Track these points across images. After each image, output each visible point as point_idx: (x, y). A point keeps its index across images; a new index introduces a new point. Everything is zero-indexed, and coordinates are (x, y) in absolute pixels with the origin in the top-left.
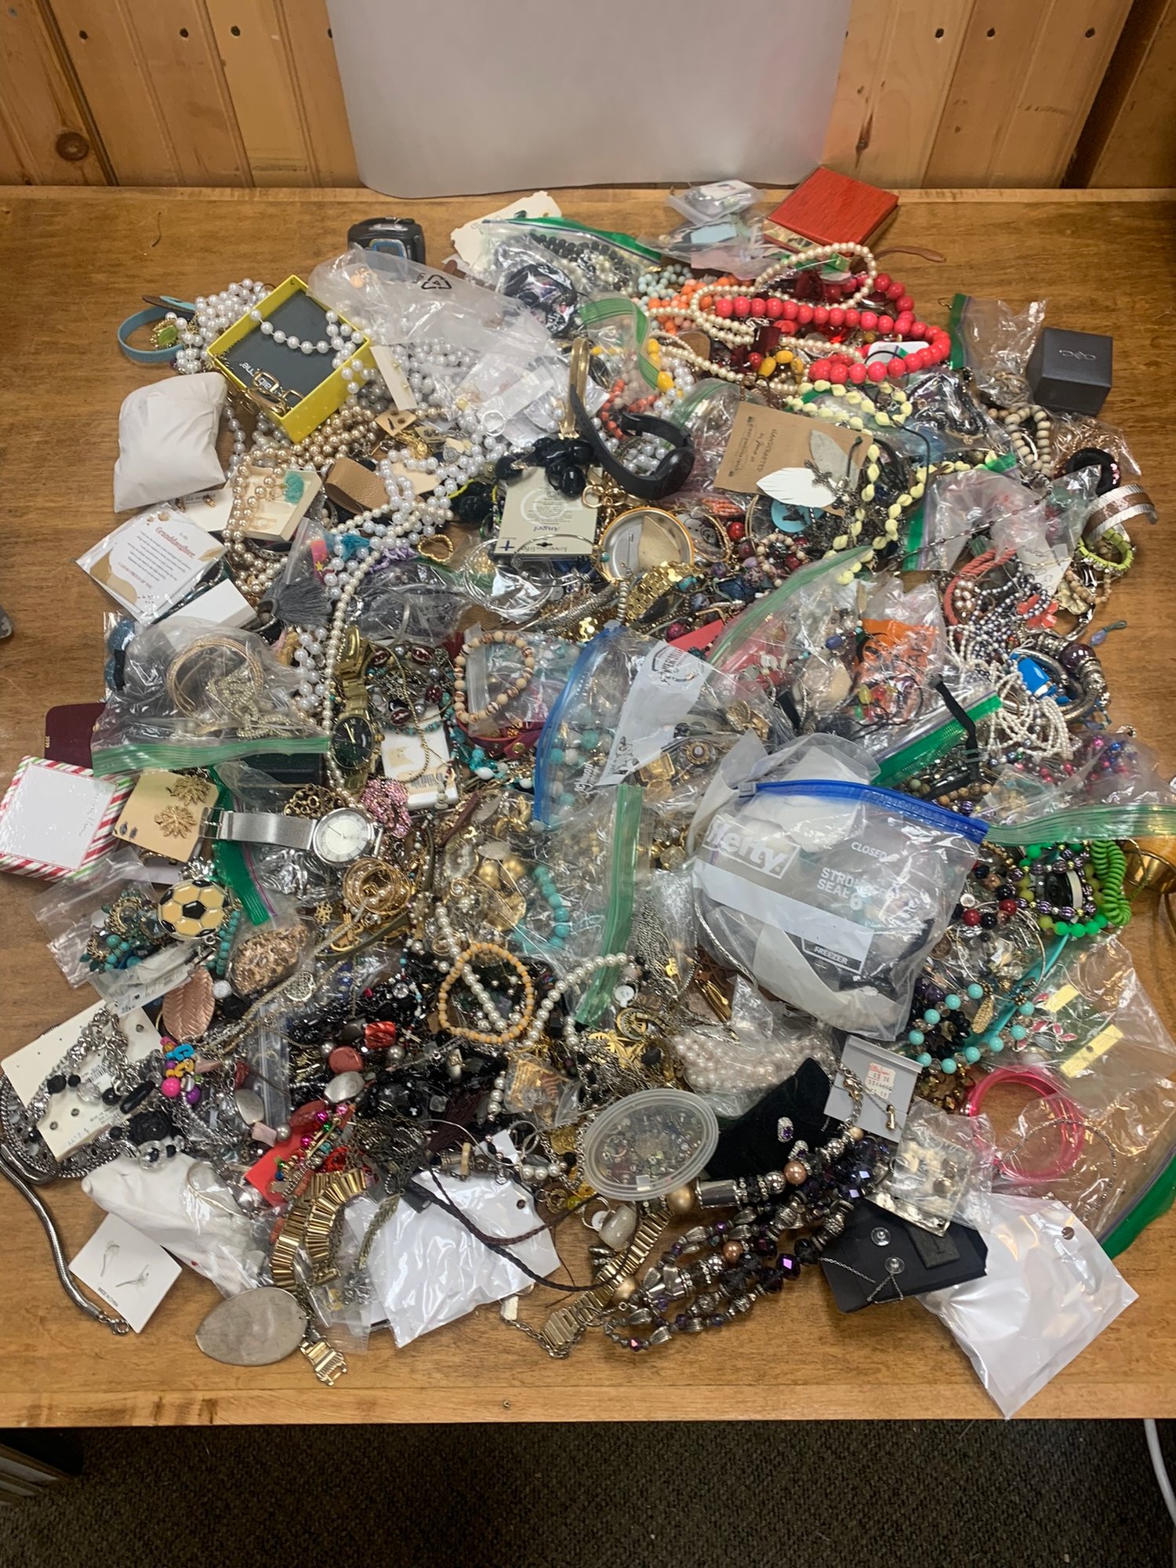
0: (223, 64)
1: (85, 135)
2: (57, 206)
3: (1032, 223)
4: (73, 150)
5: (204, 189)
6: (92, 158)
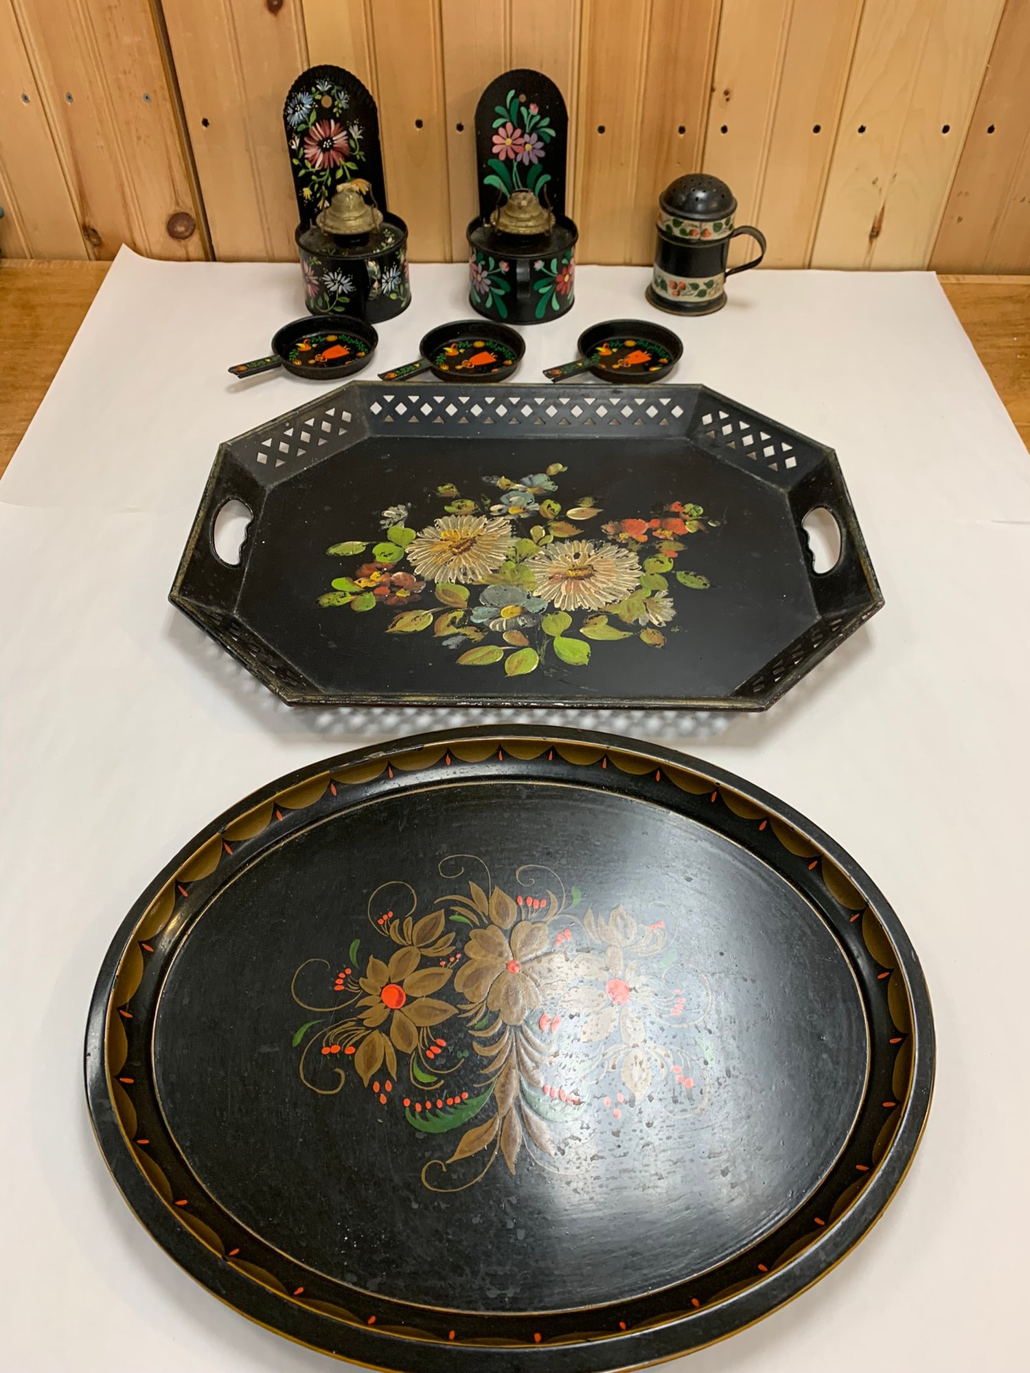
1: (193, 215)
4: (181, 229)
6: (196, 238)
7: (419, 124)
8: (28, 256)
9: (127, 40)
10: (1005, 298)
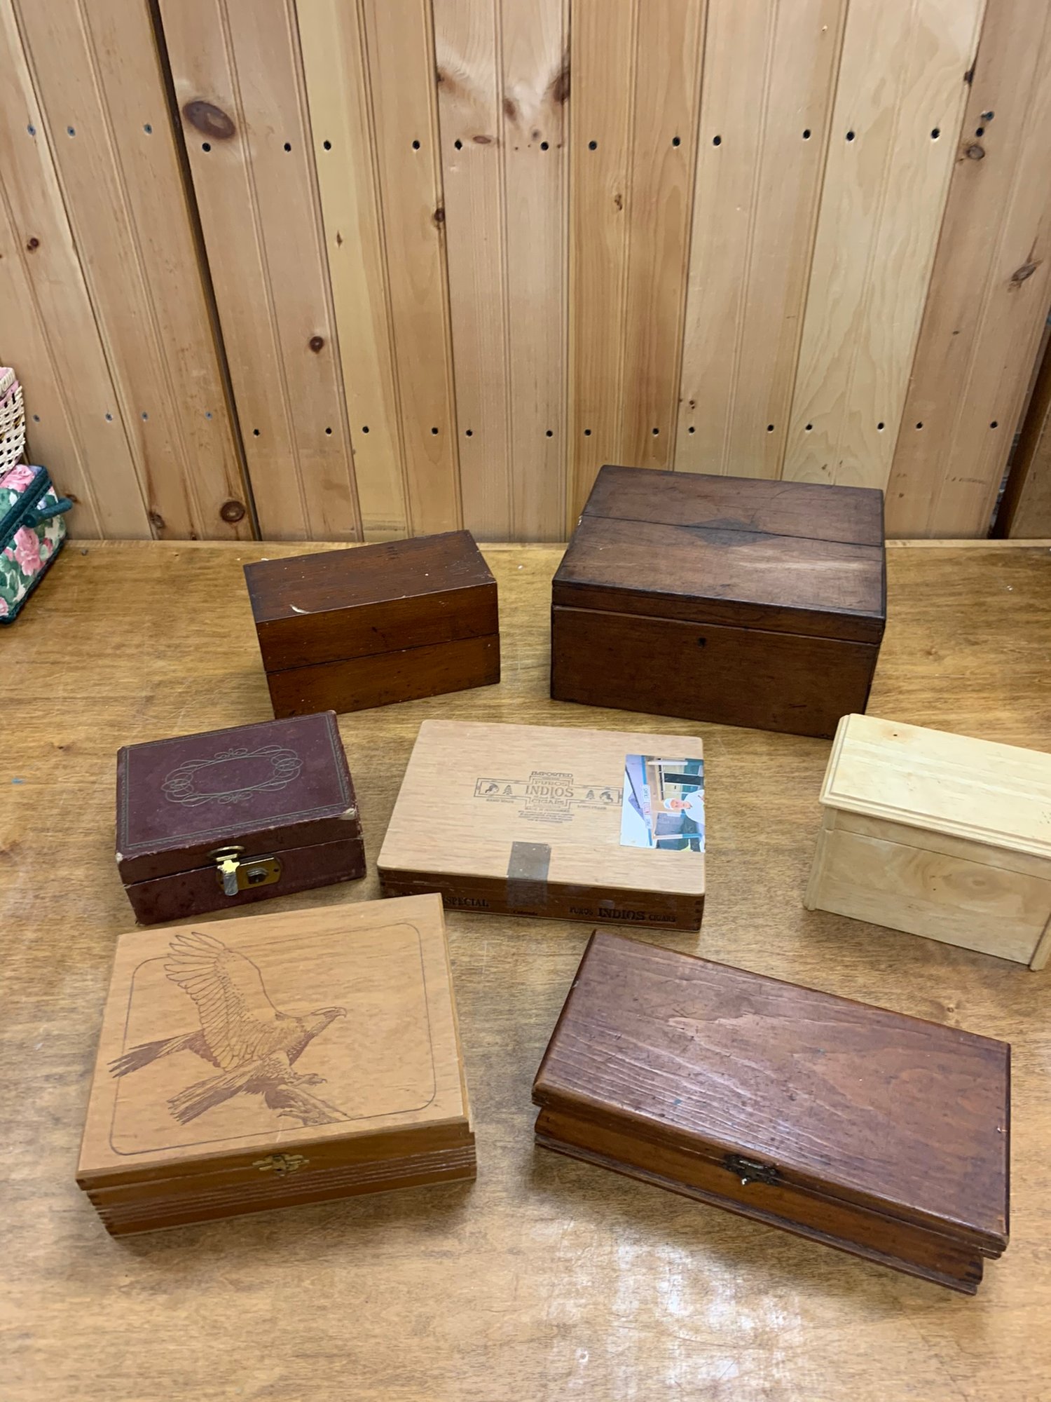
0: (353, 453)
1: (244, 504)
2: (214, 553)
3: (970, 559)
4: (232, 514)
5: (326, 543)
6: (245, 520)
7: (435, 431)
8: (101, 536)
9: (195, 373)
10: (945, 561)
